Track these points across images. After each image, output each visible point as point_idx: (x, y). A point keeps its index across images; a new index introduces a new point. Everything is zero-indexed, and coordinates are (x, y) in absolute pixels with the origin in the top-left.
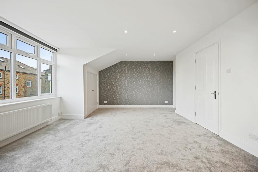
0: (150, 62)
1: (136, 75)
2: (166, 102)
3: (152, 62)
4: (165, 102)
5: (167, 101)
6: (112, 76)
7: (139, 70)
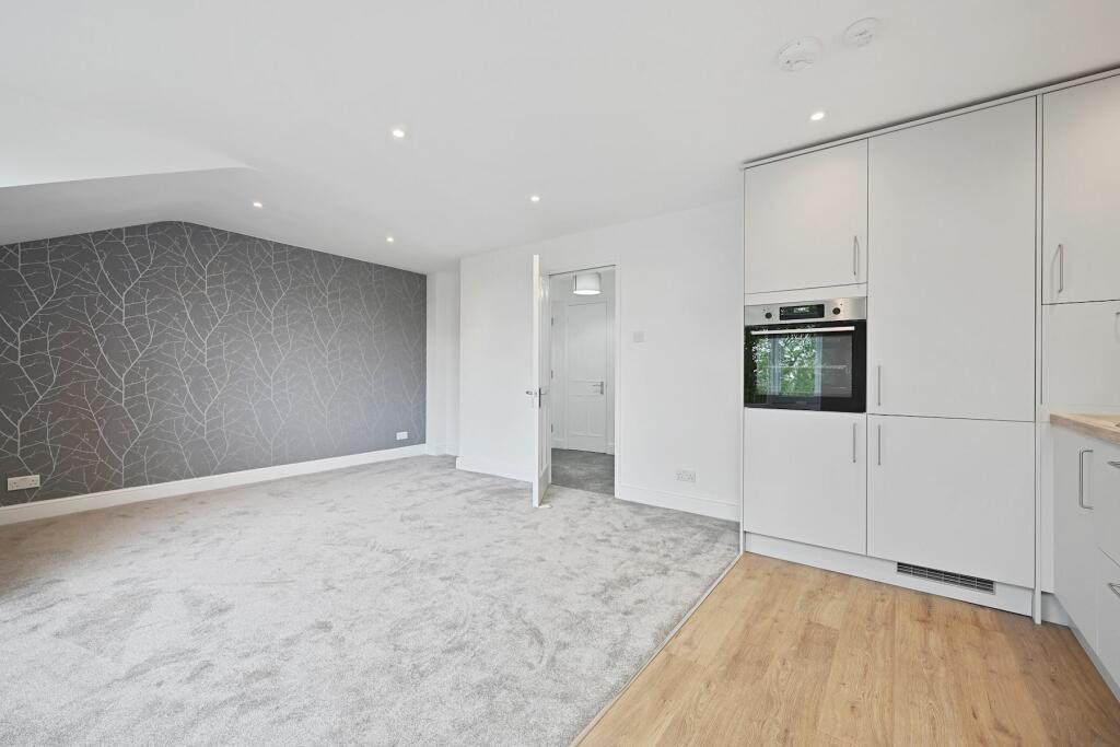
0: (338, 258)
1: (265, 310)
2: (402, 435)
3: (347, 260)
4: (398, 434)
5: (406, 433)
6: (91, 301)
7: (284, 288)
